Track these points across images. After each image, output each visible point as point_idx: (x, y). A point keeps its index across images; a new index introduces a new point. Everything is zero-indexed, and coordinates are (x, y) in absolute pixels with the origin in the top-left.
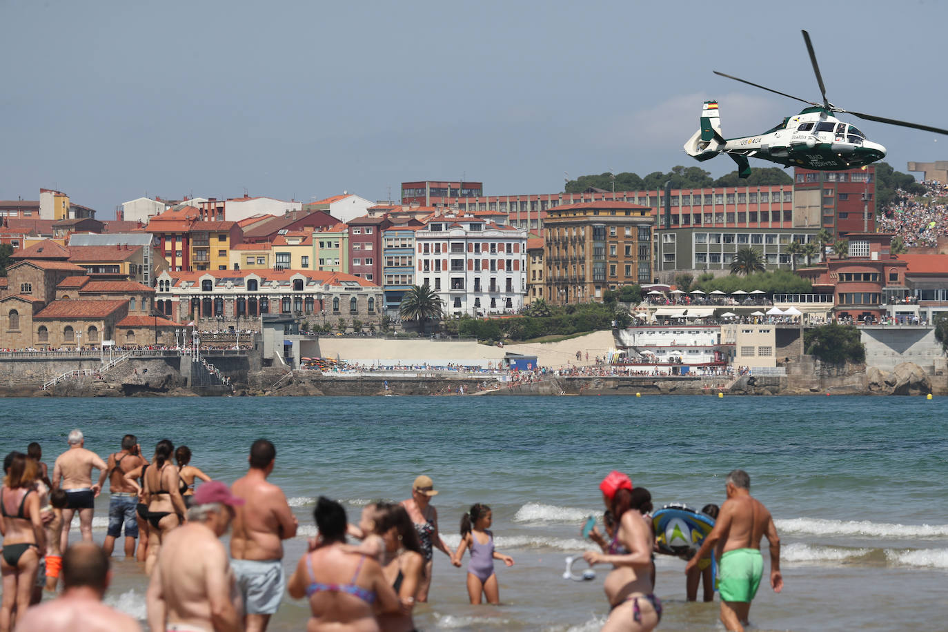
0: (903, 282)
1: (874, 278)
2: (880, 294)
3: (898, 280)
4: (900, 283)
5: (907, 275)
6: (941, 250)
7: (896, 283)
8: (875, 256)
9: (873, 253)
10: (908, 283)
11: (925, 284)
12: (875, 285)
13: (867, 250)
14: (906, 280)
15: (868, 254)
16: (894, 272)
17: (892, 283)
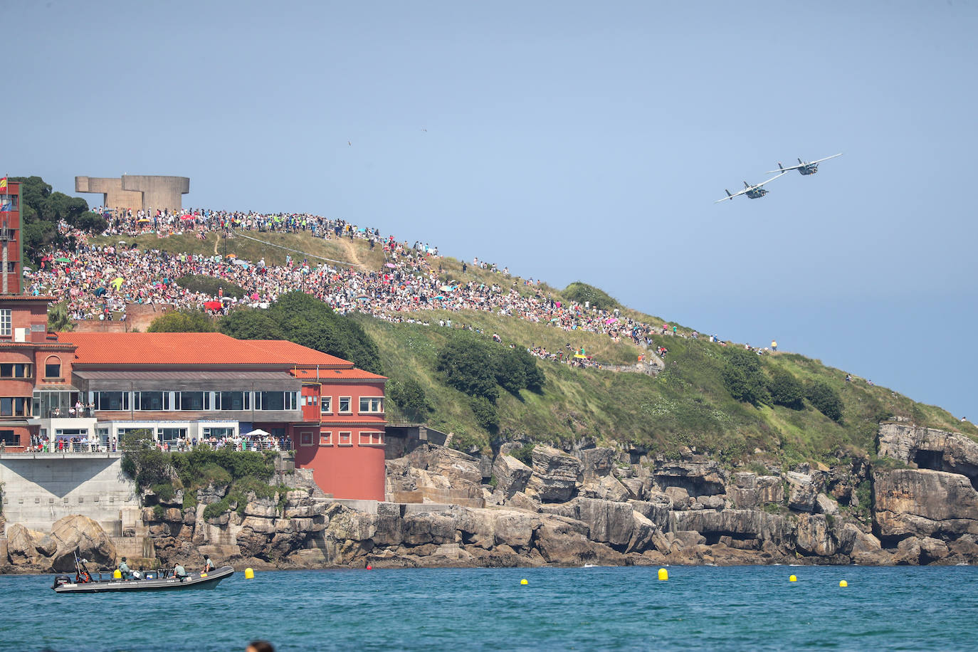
0: (69, 379)
1: (20, 373)
2: (29, 399)
3: (61, 376)
4: (63, 381)
5: (75, 367)
6: (133, 326)
7: (56, 381)
8: (20, 336)
9: (17, 330)
10: (77, 381)
11: (105, 383)
12: (21, 385)
13: (8, 325)
14: (74, 376)
15: (8, 332)
16: (53, 362)
17: (50, 381)
